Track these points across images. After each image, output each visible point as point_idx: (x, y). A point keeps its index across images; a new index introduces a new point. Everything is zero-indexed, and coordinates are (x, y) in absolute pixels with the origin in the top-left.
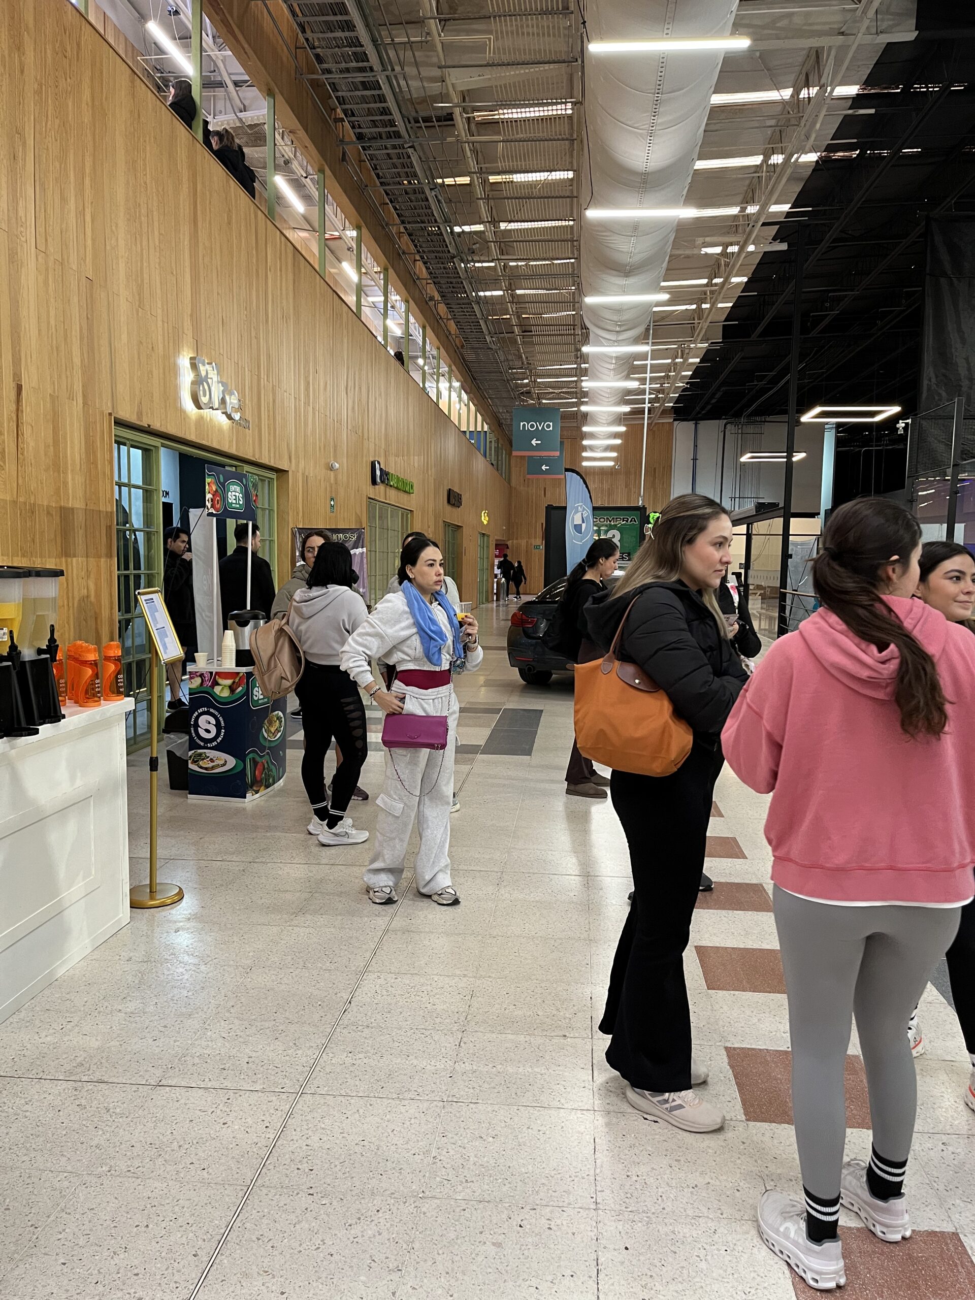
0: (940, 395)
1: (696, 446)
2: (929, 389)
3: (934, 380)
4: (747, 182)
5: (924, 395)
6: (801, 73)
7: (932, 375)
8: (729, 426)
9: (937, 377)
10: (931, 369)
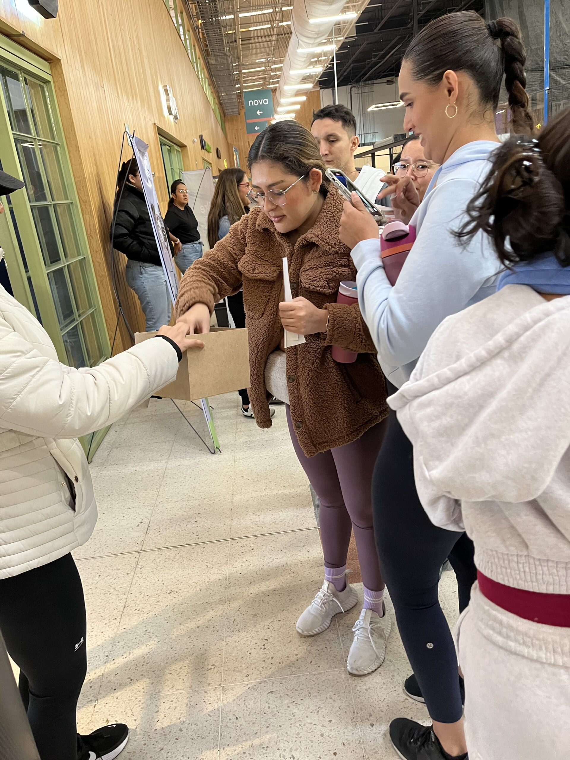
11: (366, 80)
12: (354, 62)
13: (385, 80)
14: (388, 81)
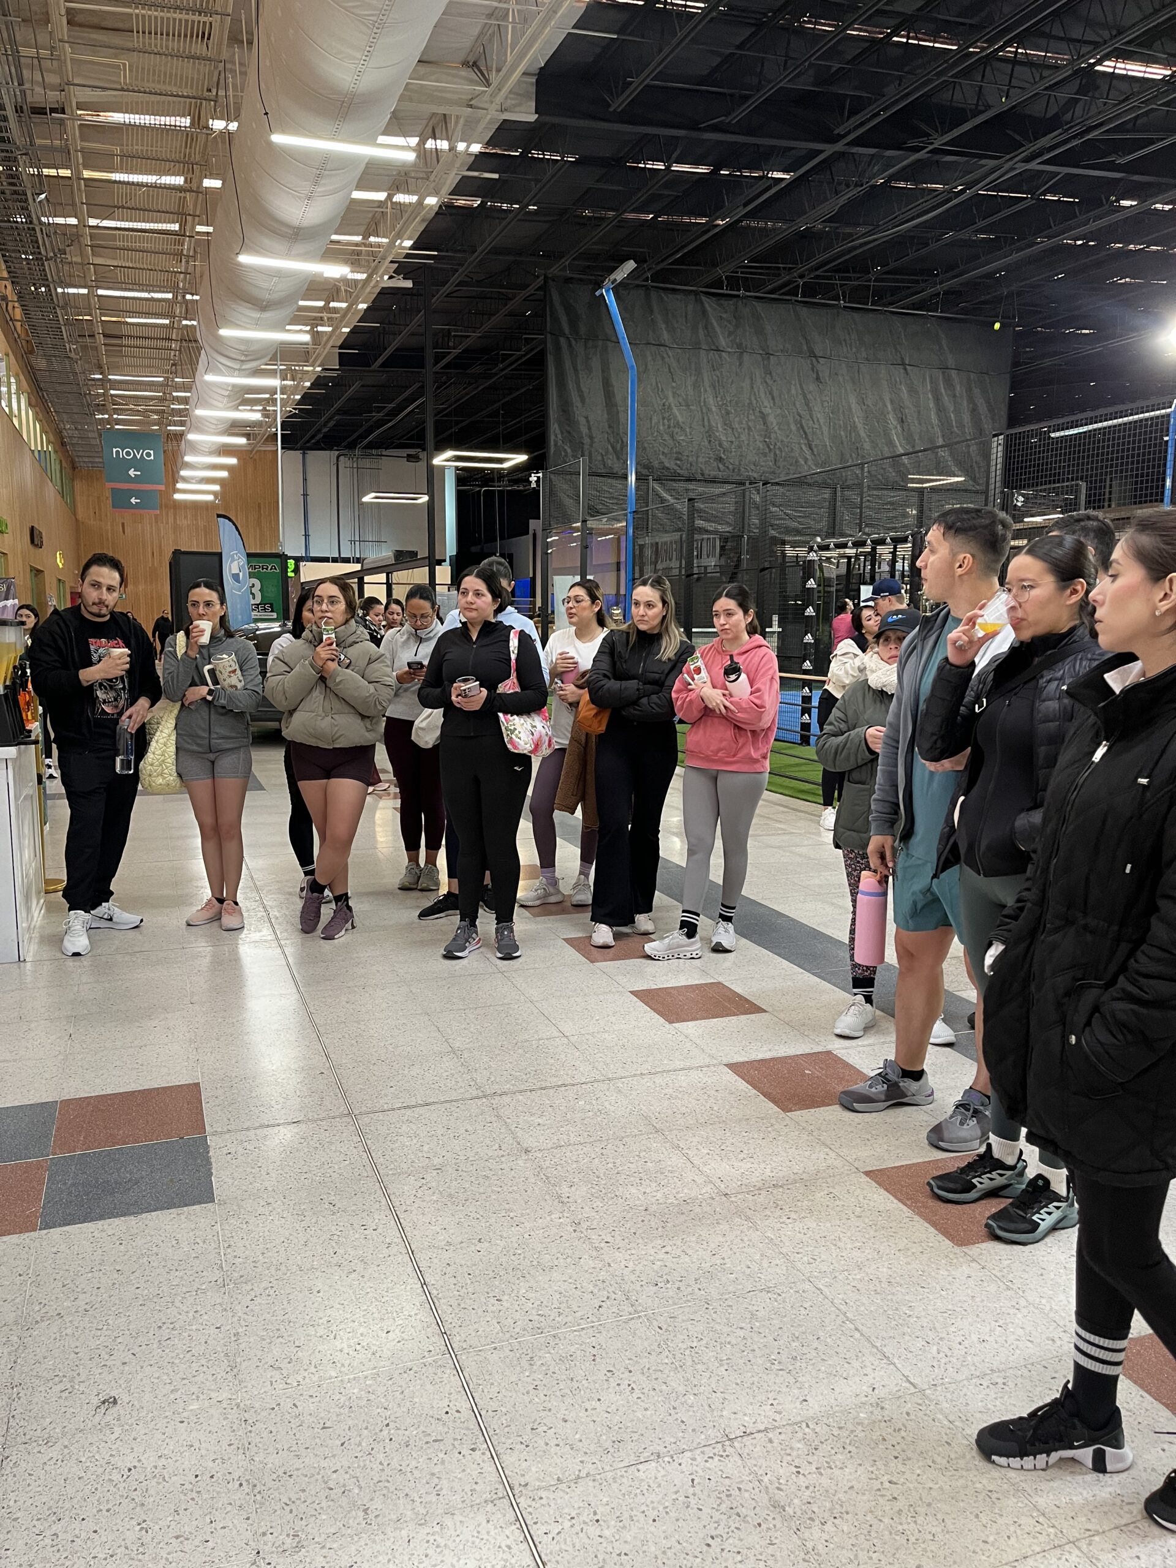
0: (565, 451)
1: (305, 480)
2: (556, 445)
3: (559, 436)
4: (370, 215)
5: (552, 450)
6: (427, 126)
7: (558, 431)
8: (342, 458)
9: (562, 433)
10: (556, 425)
11: (366, 447)
12: (339, 412)
13: (405, 452)
14: (409, 456)
